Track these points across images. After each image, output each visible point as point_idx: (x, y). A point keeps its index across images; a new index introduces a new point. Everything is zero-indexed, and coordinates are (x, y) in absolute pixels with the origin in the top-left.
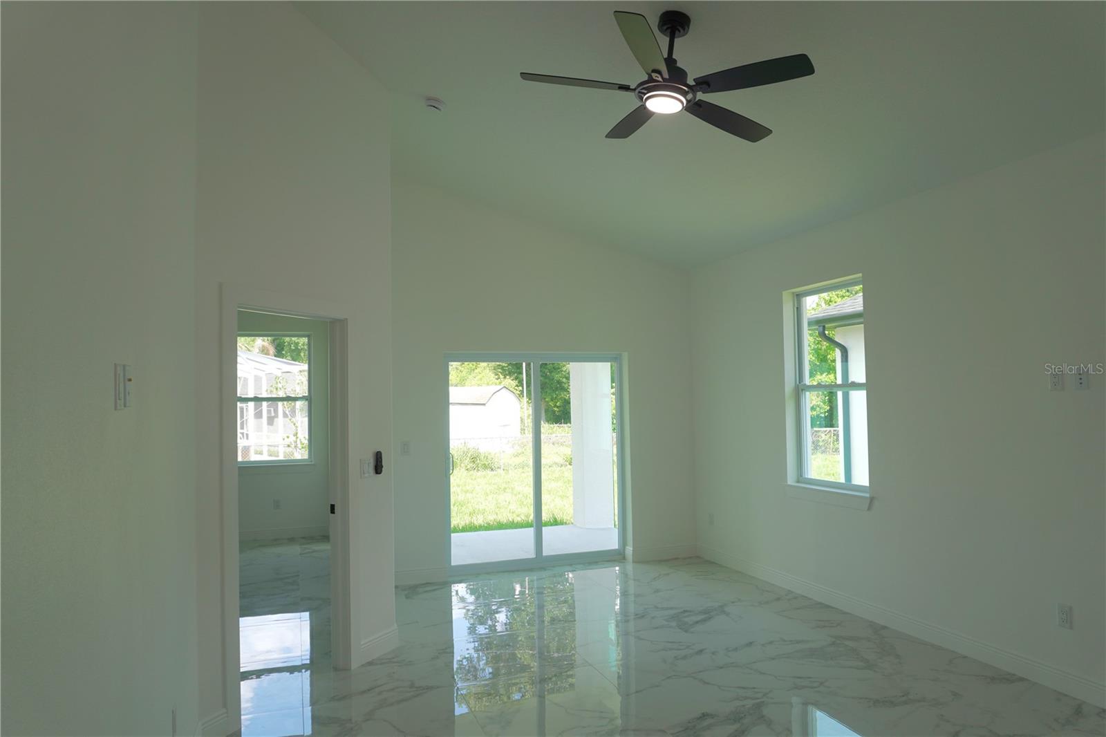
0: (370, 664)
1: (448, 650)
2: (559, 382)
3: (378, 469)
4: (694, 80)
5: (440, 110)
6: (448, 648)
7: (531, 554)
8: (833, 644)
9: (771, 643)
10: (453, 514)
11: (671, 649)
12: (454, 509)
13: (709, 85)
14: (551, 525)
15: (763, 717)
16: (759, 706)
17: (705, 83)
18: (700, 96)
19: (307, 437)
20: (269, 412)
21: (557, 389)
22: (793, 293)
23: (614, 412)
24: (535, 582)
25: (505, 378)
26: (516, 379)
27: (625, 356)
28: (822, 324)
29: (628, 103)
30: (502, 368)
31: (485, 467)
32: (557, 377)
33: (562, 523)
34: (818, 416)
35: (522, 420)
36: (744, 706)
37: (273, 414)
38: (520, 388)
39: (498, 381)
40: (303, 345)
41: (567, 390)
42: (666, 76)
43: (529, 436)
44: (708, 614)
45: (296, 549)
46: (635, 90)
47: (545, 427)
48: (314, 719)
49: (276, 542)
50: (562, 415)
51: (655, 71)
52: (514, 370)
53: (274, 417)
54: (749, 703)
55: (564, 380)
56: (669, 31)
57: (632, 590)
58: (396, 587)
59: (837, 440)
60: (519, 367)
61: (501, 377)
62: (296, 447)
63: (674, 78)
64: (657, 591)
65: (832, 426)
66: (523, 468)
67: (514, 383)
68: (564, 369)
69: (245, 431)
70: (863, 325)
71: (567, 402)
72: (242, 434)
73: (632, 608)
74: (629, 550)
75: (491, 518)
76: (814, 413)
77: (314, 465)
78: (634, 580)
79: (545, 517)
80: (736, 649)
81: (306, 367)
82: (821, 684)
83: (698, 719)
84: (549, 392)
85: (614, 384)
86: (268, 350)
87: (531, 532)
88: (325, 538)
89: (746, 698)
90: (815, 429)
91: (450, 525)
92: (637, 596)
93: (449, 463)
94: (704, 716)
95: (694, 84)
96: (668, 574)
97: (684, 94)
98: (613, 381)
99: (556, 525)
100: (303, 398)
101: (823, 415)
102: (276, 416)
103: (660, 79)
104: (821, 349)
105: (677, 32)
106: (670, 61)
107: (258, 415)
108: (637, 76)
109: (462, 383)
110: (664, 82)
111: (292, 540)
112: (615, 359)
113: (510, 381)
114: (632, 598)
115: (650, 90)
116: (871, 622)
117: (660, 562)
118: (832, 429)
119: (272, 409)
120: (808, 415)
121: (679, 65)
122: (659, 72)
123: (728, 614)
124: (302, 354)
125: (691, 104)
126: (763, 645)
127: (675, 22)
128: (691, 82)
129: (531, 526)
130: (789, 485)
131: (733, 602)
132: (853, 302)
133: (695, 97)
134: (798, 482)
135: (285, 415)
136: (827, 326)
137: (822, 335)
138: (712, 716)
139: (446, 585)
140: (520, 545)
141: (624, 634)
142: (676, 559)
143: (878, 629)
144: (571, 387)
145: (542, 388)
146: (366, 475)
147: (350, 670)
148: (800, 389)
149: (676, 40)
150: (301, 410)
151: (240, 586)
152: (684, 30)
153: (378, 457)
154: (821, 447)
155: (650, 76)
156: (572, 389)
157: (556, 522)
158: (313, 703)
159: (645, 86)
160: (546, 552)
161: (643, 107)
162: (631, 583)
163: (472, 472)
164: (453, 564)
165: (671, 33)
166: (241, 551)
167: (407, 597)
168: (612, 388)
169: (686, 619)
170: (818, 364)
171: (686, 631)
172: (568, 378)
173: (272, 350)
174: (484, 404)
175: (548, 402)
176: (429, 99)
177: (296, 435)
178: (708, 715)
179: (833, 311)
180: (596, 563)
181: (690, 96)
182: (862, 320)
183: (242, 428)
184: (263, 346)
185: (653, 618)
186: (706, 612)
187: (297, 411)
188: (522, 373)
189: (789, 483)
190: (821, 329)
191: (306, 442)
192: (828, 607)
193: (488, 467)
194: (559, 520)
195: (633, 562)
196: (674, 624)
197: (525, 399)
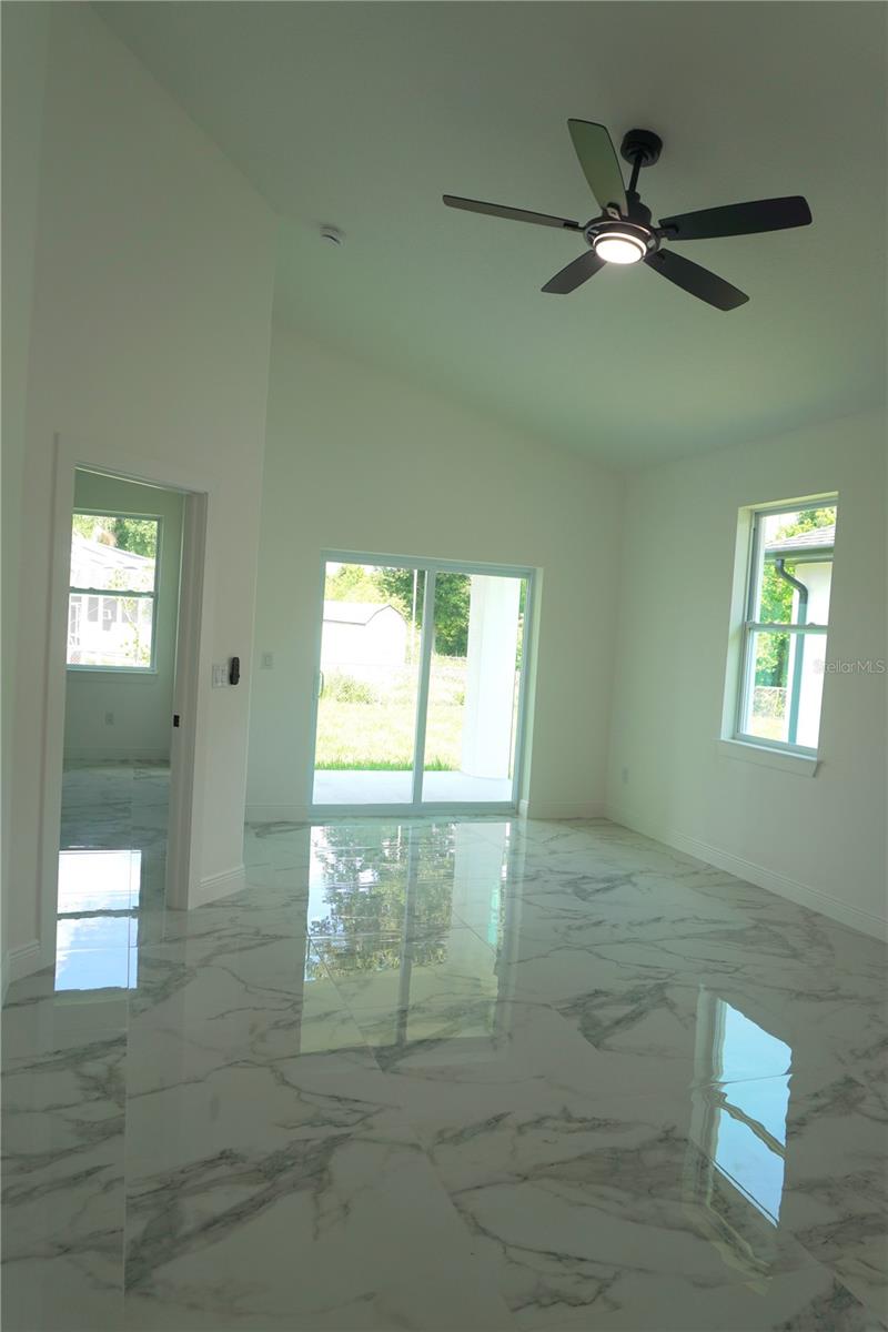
0: (210, 905)
1: (303, 898)
2: (456, 606)
3: (234, 678)
4: (660, 221)
5: (338, 242)
6: (302, 897)
7: (409, 800)
8: (755, 927)
9: (682, 920)
10: (318, 749)
11: (564, 918)
12: (319, 745)
13: (677, 231)
14: (434, 770)
15: (666, 999)
16: (661, 987)
17: (673, 227)
18: (665, 244)
19: (150, 646)
20: (106, 614)
21: (452, 614)
22: (751, 511)
23: (520, 647)
24: (410, 832)
25: (391, 595)
26: (404, 598)
27: (540, 572)
28: (781, 558)
29: (574, 245)
30: (389, 583)
31: (360, 698)
32: (454, 599)
33: (447, 769)
34: (763, 671)
35: (408, 648)
36: (644, 985)
37: (110, 617)
38: (409, 609)
39: (382, 599)
40: (151, 537)
41: (464, 617)
42: (626, 213)
43: (416, 668)
44: (611, 883)
45: (129, 773)
46: (584, 229)
47: (436, 658)
48: (142, 961)
49: (108, 762)
50: (456, 646)
51: (611, 205)
52: (402, 586)
53: (111, 621)
54: (651, 983)
55: (462, 604)
56: (634, 156)
57: (523, 850)
58: (246, 824)
59: (783, 702)
60: (408, 583)
61: (387, 593)
62: (136, 656)
63: (634, 217)
64: (553, 852)
65: (779, 685)
66: (405, 703)
67: (404, 602)
68: (463, 591)
69: (76, 635)
70: (831, 563)
71: (464, 631)
72: (73, 638)
73: (521, 870)
74: (524, 803)
75: (362, 758)
76: (760, 668)
77: (156, 675)
78: (528, 838)
79: (427, 762)
80: (641, 924)
81: (152, 562)
82: (737, 970)
83: (589, 995)
84: (442, 616)
85: (522, 615)
86: (107, 540)
87: (409, 776)
88: (165, 762)
89: (646, 978)
90: (759, 687)
91: (314, 760)
92: (528, 856)
93: (318, 684)
94: (597, 993)
95: (659, 226)
96: (567, 835)
97: (645, 239)
98: (521, 611)
99: (440, 770)
100: (148, 594)
101: (769, 671)
102: (114, 619)
103: (617, 217)
104: (775, 592)
105: (644, 159)
106: (632, 196)
107: (93, 617)
108: (589, 211)
109: (340, 596)
110: (622, 220)
111: (124, 762)
112: (528, 575)
113: (396, 599)
114: (522, 858)
115: (603, 230)
116: (803, 907)
117: (560, 821)
118: (778, 689)
119: (109, 611)
120: (752, 669)
121: (641, 201)
122: (616, 207)
123: (635, 885)
124: (149, 549)
125: (652, 253)
126: (674, 922)
127: (642, 146)
128: (655, 224)
129: (410, 769)
130: (723, 742)
131: (642, 872)
132: (824, 532)
133: (658, 244)
134: (733, 738)
135: (125, 619)
136: (787, 560)
137: (780, 571)
138: (606, 994)
139: (304, 826)
140: (396, 789)
141: (509, 896)
142: (578, 818)
143: (810, 917)
144: (470, 614)
145: (436, 613)
146: (220, 684)
147: (186, 910)
148: (746, 629)
149: (642, 169)
150: (145, 613)
151: (63, 808)
152: (653, 156)
153: (235, 665)
154: (762, 708)
155: (605, 211)
156: (471, 615)
157: (439, 767)
158: (140, 944)
159: (598, 225)
160: (425, 799)
161: (593, 253)
162: (524, 841)
163: (343, 704)
164: (314, 803)
165: (636, 160)
166: (66, 767)
167: (257, 835)
168: (520, 618)
169: (584, 886)
170: (770, 608)
171: (583, 900)
172: (467, 602)
173: (113, 540)
174: (364, 625)
175: (440, 629)
176: (326, 227)
177: (136, 642)
178: (602, 992)
179: (796, 542)
180: (484, 815)
181: (652, 243)
182: (831, 556)
183: (73, 631)
184: (103, 535)
185: (546, 881)
186: (608, 880)
187: (140, 614)
188: (411, 591)
189: (722, 738)
190: (779, 563)
191: (148, 652)
192: (755, 886)
193: (365, 699)
194: (443, 765)
195: (528, 818)
196: (569, 890)
197: (414, 623)
